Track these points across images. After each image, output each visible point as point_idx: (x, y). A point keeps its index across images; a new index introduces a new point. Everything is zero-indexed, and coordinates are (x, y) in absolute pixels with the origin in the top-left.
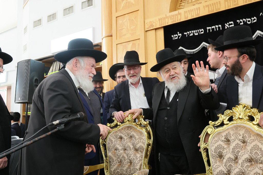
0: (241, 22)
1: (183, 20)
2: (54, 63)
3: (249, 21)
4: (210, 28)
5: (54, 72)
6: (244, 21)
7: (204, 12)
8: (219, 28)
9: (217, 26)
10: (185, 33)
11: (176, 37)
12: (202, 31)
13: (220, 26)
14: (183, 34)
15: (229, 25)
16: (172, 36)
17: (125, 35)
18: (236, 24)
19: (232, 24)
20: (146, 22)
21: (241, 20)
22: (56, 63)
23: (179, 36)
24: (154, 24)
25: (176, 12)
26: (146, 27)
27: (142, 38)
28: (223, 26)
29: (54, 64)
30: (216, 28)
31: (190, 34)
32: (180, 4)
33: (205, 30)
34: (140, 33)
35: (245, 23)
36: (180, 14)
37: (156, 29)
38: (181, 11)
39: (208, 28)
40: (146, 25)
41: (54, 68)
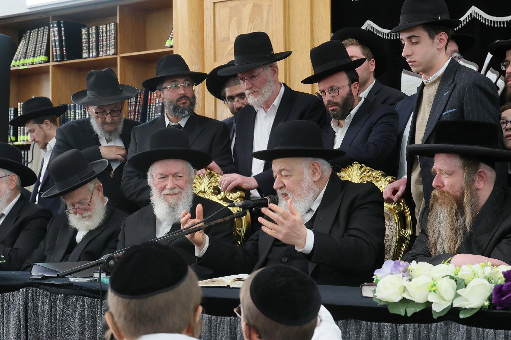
2: (29, 32)
5: (30, 60)
22: (38, 33)
29: (30, 35)
41: (31, 47)
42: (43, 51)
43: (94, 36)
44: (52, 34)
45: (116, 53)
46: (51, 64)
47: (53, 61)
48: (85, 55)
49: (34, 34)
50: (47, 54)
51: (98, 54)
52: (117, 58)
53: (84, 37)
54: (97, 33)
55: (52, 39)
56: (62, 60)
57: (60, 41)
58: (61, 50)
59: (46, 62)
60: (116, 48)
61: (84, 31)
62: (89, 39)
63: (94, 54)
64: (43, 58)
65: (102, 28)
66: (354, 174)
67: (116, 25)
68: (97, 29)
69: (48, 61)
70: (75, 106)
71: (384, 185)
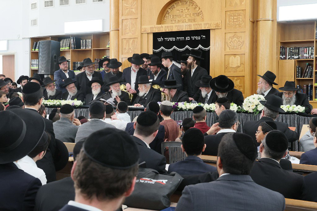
0: (193, 38)
1: (164, 31)
2: (63, 39)
3: (197, 38)
4: (178, 38)
5: (64, 48)
6: (195, 38)
7: (175, 30)
8: (183, 39)
9: (182, 38)
10: (165, 39)
11: (160, 39)
12: (174, 39)
13: (183, 38)
14: (164, 39)
15: (188, 38)
16: (158, 39)
17: (128, 33)
18: (191, 38)
19: (189, 38)
20: (142, 27)
21: (193, 37)
23: (162, 40)
24: (147, 30)
25: (160, 26)
26: (142, 31)
27: (139, 38)
28: (185, 38)
30: (181, 39)
31: (168, 39)
32: (164, 18)
33: (176, 39)
34: (138, 34)
35: (195, 39)
36: (162, 27)
37: (148, 33)
38: (163, 25)
39: (177, 38)
40: (142, 29)
41: (64, 44)
42: (68, 46)
43: (85, 43)
44: (71, 41)
45: (92, 48)
46: (71, 50)
47: (71, 49)
48: (82, 48)
49: (65, 40)
50: (69, 47)
51: (86, 48)
52: (91, 50)
53: (81, 42)
54: (86, 42)
55: (71, 42)
56: (75, 49)
57: (74, 43)
58: (74, 46)
59: (69, 49)
60: (92, 47)
61: (81, 41)
62: (83, 43)
63: (85, 48)
64: (68, 48)
65: (87, 40)
66: (156, 87)
67: (92, 40)
68: (86, 41)
69: (70, 49)
70: (78, 63)
71: (161, 89)
